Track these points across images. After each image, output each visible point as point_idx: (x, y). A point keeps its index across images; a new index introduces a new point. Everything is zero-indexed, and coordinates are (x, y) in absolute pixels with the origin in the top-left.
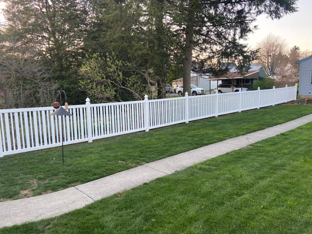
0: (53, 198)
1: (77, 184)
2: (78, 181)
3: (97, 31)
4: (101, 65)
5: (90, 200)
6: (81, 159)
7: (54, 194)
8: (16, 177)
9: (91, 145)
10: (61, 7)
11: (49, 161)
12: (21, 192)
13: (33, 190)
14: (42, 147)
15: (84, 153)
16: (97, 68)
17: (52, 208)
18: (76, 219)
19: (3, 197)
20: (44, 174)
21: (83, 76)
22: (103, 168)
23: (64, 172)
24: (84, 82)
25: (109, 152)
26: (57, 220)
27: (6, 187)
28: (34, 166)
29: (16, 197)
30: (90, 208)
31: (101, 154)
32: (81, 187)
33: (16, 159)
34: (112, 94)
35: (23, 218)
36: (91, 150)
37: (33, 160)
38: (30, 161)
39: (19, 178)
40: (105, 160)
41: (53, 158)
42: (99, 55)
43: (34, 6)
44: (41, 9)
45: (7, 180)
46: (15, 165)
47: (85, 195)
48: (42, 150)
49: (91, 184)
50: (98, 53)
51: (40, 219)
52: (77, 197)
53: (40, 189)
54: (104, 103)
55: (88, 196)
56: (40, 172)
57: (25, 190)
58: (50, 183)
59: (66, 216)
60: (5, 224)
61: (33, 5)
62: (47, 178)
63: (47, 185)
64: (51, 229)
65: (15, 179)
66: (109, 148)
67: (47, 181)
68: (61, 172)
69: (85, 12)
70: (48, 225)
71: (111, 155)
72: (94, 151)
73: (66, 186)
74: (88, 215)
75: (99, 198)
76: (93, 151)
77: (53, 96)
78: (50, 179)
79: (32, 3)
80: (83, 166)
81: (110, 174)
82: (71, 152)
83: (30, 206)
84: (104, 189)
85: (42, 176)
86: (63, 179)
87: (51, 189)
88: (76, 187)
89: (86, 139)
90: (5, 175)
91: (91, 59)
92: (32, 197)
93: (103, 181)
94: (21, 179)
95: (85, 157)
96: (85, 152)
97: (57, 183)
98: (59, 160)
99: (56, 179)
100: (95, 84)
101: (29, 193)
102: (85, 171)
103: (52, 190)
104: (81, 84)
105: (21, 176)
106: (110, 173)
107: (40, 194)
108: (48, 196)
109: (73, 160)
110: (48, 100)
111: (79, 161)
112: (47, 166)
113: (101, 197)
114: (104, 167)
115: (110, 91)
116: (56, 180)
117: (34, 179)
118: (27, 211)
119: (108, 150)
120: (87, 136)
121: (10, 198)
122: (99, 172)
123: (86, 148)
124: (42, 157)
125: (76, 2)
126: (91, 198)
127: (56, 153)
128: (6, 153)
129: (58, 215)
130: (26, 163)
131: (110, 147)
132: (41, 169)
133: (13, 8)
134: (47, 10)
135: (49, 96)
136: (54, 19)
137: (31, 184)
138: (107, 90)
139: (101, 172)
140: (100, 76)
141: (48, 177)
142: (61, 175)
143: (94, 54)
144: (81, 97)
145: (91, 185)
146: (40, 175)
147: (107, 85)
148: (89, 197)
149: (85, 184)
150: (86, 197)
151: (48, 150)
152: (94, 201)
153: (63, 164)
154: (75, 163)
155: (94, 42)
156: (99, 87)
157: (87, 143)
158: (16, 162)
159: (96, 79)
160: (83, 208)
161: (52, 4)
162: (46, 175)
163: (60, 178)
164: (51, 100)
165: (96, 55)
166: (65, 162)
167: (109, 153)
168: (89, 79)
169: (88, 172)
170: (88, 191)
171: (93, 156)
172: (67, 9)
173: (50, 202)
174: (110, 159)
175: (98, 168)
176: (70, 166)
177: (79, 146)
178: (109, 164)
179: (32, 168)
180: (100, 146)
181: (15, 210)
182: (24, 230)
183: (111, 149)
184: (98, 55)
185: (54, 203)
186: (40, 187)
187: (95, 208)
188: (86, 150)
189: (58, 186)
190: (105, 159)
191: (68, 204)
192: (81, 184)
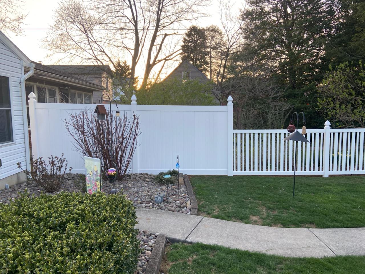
0: (284, 235)
1: (312, 226)
2: (313, 223)
3: (345, 33)
4: (350, 77)
5: (329, 251)
6: (315, 196)
7: (285, 230)
8: (245, 199)
9: (328, 181)
10: (302, 13)
11: (277, 190)
12: (251, 217)
13: (262, 219)
14: (269, 173)
15: (318, 190)
16: (343, 82)
17: (284, 246)
18: (313, 270)
19: (235, 217)
20: (273, 204)
21: (322, 93)
22: (346, 215)
23: (295, 207)
24: (323, 100)
25: (355, 195)
26: (290, 262)
27: (237, 207)
28: (262, 192)
29: (246, 221)
30: (330, 262)
31: (343, 195)
32: (317, 231)
33: (244, 181)
34: (362, 117)
35: (253, 246)
36: (327, 187)
37: (260, 185)
38: (258, 186)
39: (248, 201)
40: (349, 205)
41: (281, 187)
42: (348, 65)
43: (272, 18)
44: (278, 20)
45: (238, 201)
46: (243, 187)
47: (323, 244)
48: (268, 176)
49: (329, 231)
50: (347, 63)
51: (272, 254)
52: (313, 243)
53: (269, 219)
54: (349, 128)
55: (326, 245)
56: (269, 200)
57: (254, 215)
58: (280, 216)
59: (301, 262)
60: (237, 246)
61: (270, 17)
62: (277, 210)
63: (277, 217)
64: (284, 270)
65: (245, 202)
66: (353, 189)
67: (276, 213)
68: (292, 206)
69: (331, 12)
70: (279, 264)
71: (357, 199)
72: (332, 190)
73: (298, 224)
74: (328, 270)
75: (342, 253)
76: (330, 189)
77: (282, 117)
78: (280, 211)
79: (270, 15)
80: (318, 206)
81: (356, 226)
82: (302, 185)
83: (261, 235)
84: (349, 244)
85: (272, 206)
86: (295, 215)
87: (282, 223)
88: (311, 229)
89: (320, 173)
90: (236, 195)
91: (336, 71)
92: (261, 225)
93: (346, 232)
94: (250, 202)
95: (320, 195)
96: (319, 188)
97: (288, 218)
98: (288, 191)
99: (287, 213)
100: (338, 103)
101: (258, 220)
102: (322, 213)
103: (283, 225)
104: (319, 103)
105: (250, 199)
106: (358, 225)
107: (269, 225)
108: (278, 230)
109: (305, 195)
110: (276, 121)
111: (313, 198)
112: (275, 196)
113: (344, 253)
114: (348, 214)
115: (360, 112)
116: (286, 215)
117: (263, 206)
118: (257, 239)
119: (352, 191)
120: (322, 168)
121: (242, 220)
122: (341, 219)
123: (321, 184)
124: (270, 184)
125: (320, 2)
126: (331, 250)
127: (284, 182)
128: (235, 173)
129: (292, 256)
130: (254, 187)
131: (355, 189)
132: (270, 197)
133: (251, 24)
134: (284, 19)
135: (278, 117)
136: (292, 29)
137: (260, 211)
138: (355, 111)
139: (344, 220)
140: (346, 93)
141: (278, 208)
142: (291, 209)
143: (341, 64)
144: (314, 119)
145: (330, 233)
146: (268, 203)
147: (356, 104)
148: (328, 247)
149: (322, 229)
150: (324, 247)
151: (275, 177)
152: (336, 255)
153: (294, 197)
154: (308, 200)
155: (340, 48)
156: (343, 107)
157: (321, 178)
158: (244, 183)
159: (341, 96)
160: (322, 259)
161: (291, 11)
162: (275, 205)
163: (291, 213)
164: (279, 121)
165: (343, 65)
166: (296, 196)
167: (353, 196)
168: (330, 97)
169: (326, 215)
170: (326, 240)
171: (330, 196)
172: (308, 13)
173: (281, 238)
174: (356, 205)
175: (338, 213)
176: (302, 201)
177: (311, 179)
178: (356, 212)
179: (260, 194)
180: (339, 185)
181: (246, 234)
182: (255, 260)
183: (357, 191)
184: (346, 65)
185: (285, 241)
186: (269, 217)
187: (337, 264)
188: (321, 186)
189: (290, 222)
190: (348, 203)
191: (302, 247)
192: (316, 228)
